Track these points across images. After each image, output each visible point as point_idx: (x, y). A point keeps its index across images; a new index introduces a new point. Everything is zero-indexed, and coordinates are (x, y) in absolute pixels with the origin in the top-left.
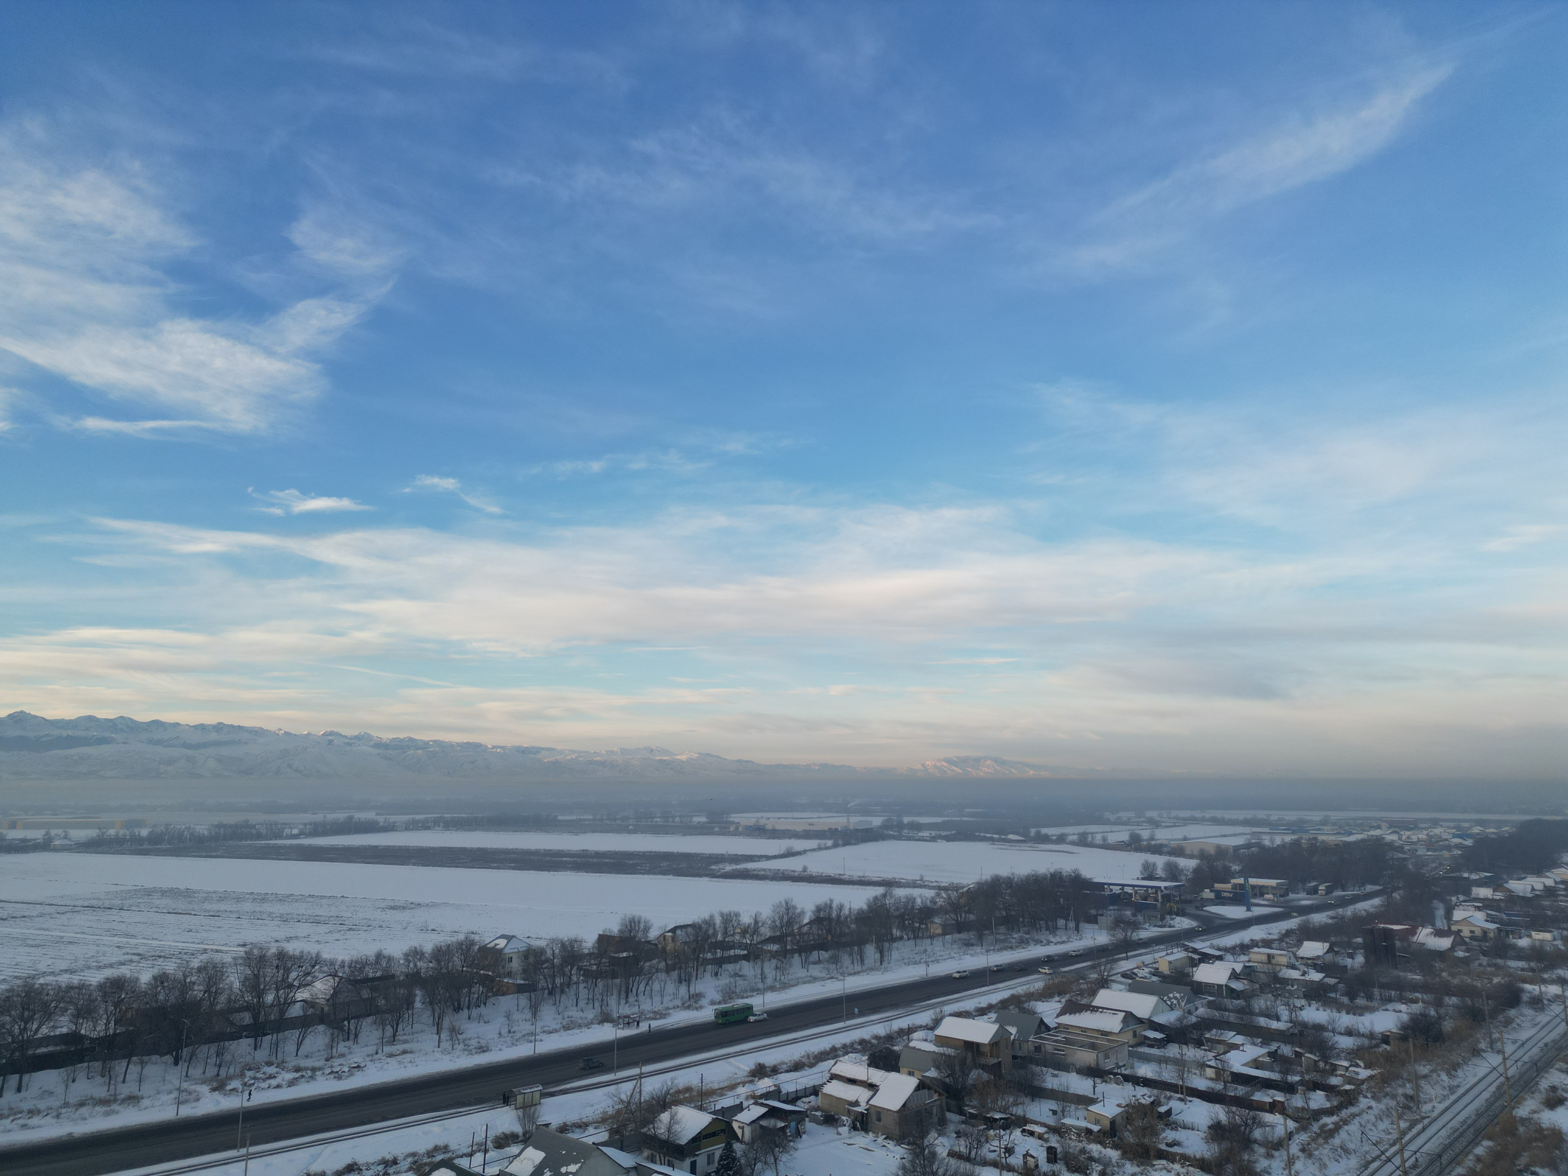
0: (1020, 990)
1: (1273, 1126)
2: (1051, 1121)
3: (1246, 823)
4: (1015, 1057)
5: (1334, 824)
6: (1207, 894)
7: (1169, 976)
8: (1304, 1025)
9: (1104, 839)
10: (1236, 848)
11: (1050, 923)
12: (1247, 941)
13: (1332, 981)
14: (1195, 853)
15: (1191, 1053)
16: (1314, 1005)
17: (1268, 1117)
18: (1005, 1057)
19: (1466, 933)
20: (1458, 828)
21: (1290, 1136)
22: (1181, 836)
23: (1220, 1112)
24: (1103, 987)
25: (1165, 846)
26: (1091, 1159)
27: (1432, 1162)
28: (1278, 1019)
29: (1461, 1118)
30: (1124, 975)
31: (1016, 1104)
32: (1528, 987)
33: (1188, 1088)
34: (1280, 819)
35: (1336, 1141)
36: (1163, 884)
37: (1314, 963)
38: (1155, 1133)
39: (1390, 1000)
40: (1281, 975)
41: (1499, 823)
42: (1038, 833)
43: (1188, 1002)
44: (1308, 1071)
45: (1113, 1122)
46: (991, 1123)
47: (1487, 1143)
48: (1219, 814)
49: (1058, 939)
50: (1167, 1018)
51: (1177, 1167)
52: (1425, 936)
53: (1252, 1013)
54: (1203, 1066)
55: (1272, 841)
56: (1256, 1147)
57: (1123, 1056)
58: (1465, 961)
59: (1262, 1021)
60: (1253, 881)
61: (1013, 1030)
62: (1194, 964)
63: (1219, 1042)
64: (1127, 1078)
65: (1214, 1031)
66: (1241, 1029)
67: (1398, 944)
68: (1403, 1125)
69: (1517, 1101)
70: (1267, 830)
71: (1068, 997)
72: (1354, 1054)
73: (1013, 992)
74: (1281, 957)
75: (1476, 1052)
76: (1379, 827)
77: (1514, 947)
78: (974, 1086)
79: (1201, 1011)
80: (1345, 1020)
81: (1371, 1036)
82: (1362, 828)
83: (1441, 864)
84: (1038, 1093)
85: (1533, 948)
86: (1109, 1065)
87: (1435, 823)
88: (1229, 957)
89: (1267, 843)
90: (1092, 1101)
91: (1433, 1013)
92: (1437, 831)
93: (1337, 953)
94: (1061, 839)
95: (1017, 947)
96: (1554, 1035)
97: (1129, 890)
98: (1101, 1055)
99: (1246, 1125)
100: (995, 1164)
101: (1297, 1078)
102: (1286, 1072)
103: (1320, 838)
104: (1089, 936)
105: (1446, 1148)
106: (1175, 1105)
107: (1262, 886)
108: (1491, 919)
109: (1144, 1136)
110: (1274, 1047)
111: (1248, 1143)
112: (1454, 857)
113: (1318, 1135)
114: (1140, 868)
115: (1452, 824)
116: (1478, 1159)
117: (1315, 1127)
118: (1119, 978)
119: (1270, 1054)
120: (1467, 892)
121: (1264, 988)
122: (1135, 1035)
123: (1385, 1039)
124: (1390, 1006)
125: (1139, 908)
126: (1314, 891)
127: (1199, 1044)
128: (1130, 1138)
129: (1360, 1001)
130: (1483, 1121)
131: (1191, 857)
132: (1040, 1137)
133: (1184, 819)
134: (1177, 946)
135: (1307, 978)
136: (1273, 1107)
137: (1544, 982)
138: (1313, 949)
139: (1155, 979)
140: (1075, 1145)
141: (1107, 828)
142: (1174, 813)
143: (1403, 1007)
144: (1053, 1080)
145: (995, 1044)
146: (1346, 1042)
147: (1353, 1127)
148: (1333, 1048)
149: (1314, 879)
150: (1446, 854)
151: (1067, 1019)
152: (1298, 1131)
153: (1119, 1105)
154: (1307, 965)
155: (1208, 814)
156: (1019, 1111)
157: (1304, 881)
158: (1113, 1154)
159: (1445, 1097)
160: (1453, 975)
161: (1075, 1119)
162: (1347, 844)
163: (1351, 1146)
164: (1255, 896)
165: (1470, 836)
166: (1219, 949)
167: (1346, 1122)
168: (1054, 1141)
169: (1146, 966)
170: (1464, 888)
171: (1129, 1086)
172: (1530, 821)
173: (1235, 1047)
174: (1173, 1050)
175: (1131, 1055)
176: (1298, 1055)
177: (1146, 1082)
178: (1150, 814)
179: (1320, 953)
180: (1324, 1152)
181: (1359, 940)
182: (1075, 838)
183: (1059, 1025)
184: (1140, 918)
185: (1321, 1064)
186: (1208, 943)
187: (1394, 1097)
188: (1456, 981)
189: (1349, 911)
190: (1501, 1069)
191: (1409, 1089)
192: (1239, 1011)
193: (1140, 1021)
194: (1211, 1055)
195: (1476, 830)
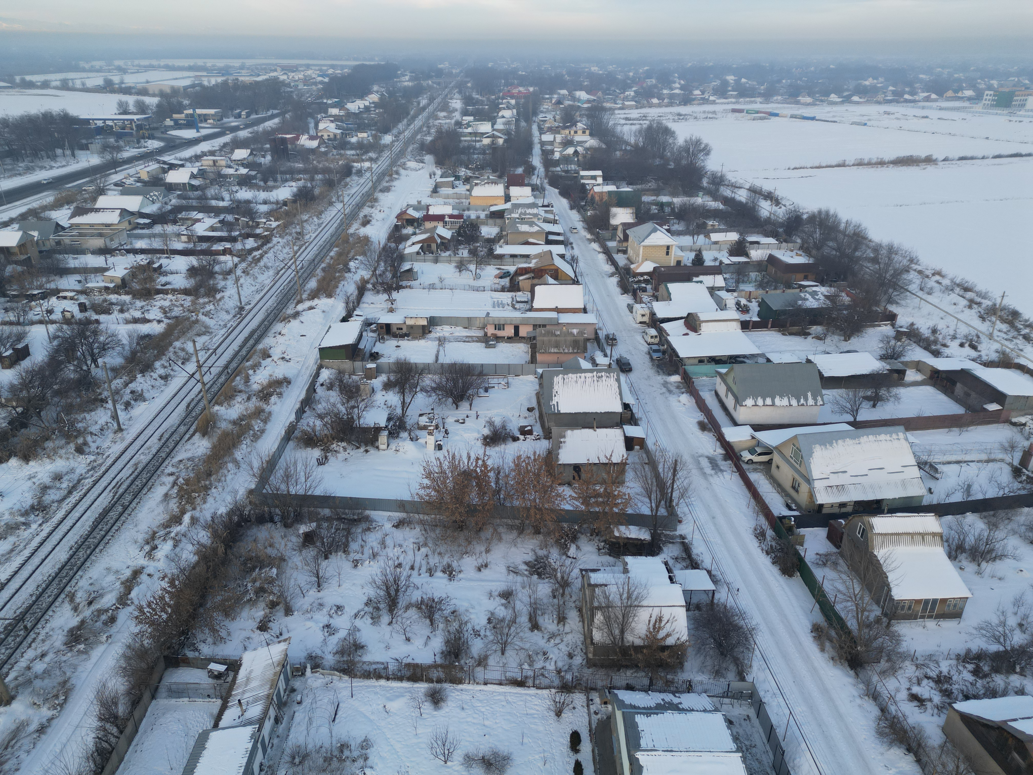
0: (35, 205)
1: (225, 263)
2: (78, 287)
3: (190, 69)
4: (40, 252)
5: (248, 69)
6: (168, 122)
7: (148, 182)
8: (239, 202)
9: (83, 84)
10: (185, 88)
11: (50, 153)
12: (199, 153)
13: (253, 173)
14: (157, 92)
15: (170, 229)
16: (244, 188)
17: (222, 258)
18: (33, 253)
19: (326, 137)
20: (320, 70)
21: (236, 266)
22: (144, 80)
23: (193, 261)
24: (101, 194)
25: (133, 88)
26: (112, 304)
27: (310, 264)
28: (223, 200)
29: (323, 239)
30: (116, 185)
31: (48, 282)
32: (355, 164)
33: (171, 250)
34: (213, 66)
35: (262, 263)
36: (135, 117)
37: (242, 163)
38: (152, 280)
39: (287, 181)
40: (222, 172)
41: (343, 67)
42: (23, 80)
43: (164, 196)
44: (243, 228)
45: (123, 280)
46: (32, 298)
47: (335, 249)
48: (170, 62)
49: (59, 164)
50: (151, 209)
51: (170, 296)
52: (305, 141)
53: (206, 199)
54: (179, 235)
55: (209, 82)
56: (217, 275)
57: (123, 238)
58: (326, 153)
59: (214, 203)
60: (199, 111)
61: (35, 234)
62: (165, 171)
63: (188, 219)
64: (128, 251)
65: (184, 213)
66: (201, 209)
67: (289, 146)
68: (296, 248)
69: (349, 225)
70: (205, 74)
71: (75, 205)
72: (268, 215)
73: (30, 206)
74: (222, 160)
75: (331, 204)
76: (275, 70)
77: (349, 143)
78: (12, 276)
79: (174, 201)
80: (263, 195)
81: (277, 203)
82: (266, 71)
83: (312, 94)
84: (65, 272)
85: (358, 142)
86: (114, 245)
87: (308, 67)
88: (188, 164)
89: (206, 83)
90: (106, 269)
91: (309, 185)
92: (309, 72)
93: (255, 155)
94: (45, 85)
95: (25, 173)
96: (366, 189)
97: (109, 123)
98: (108, 240)
99: (210, 265)
100: (41, 322)
101: (237, 233)
102: (230, 231)
103: (241, 79)
104: (84, 159)
105: (317, 256)
106: (164, 261)
107: (205, 115)
108: (338, 127)
109: (146, 283)
110: (222, 217)
111: (212, 274)
112: (319, 90)
113: (251, 262)
114: (116, 105)
115: (317, 68)
116: (332, 258)
117: (250, 258)
118: (112, 187)
119: (220, 222)
120: (326, 112)
121: (213, 182)
122: (130, 223)
123: (285, 203)
124: (287, 184)
125: (119, 136)
126: (239, 116)
127: (175, 222)
128: (136, 286)
129: (270, 183)
130: (334, 239)
131: (154, 95)
132: (72, 298)
133: (145, 67)
134: (152, 160)
135: (239, 172)
136: (225, 252)
137: (363, 161)
138: (241, 154)
139: (139, 184)
140: (98, 298)
141: (84, 75)
142: (136, 62)
143: (294, 184)
144: (73, 262)
145: (22, 246)
146: (263, 208)
147: (270, 255)
148: (256, 212)
149: (239, 108)
150: (314, 87)
151: (78, 220)
152: (240, 262)
153: (126, 269)
154: (238, 165)
155: (163, 62)
156: (52, 286)
157: (232, 109)
158: (127, 298)
159: (316, 230)
160: (319, 162)
161: (95, 283)
162: (257, 83)
163: (270, 265)
164: (201, 121)
165: (327, 76)
166: (181, 160)
167: (266, 253)
168: (83, 299)
169: (131, 176)
170: (324, 109)
171: (131, 257)
172: (358, 65)
173: (198, 220)
174: (158, 229)
175: (129, 236)
176: (237, 220)
177: (142, 251)
178: (117, 63)
179: (245, 156)
180: (256, 270)
181: (268, 146)
182: (58, 83)
183: (72, 225)
184: (121, 143)
185: (251, 223)
186: (173, 157)
187: (291, 234)
188: (321, 166)
189: (260, 128)
190: (342, 211)
191: (298, 230)
192: (199, 198)
193: (132, 214)
194: (183, 228)
195: (330, 71)
